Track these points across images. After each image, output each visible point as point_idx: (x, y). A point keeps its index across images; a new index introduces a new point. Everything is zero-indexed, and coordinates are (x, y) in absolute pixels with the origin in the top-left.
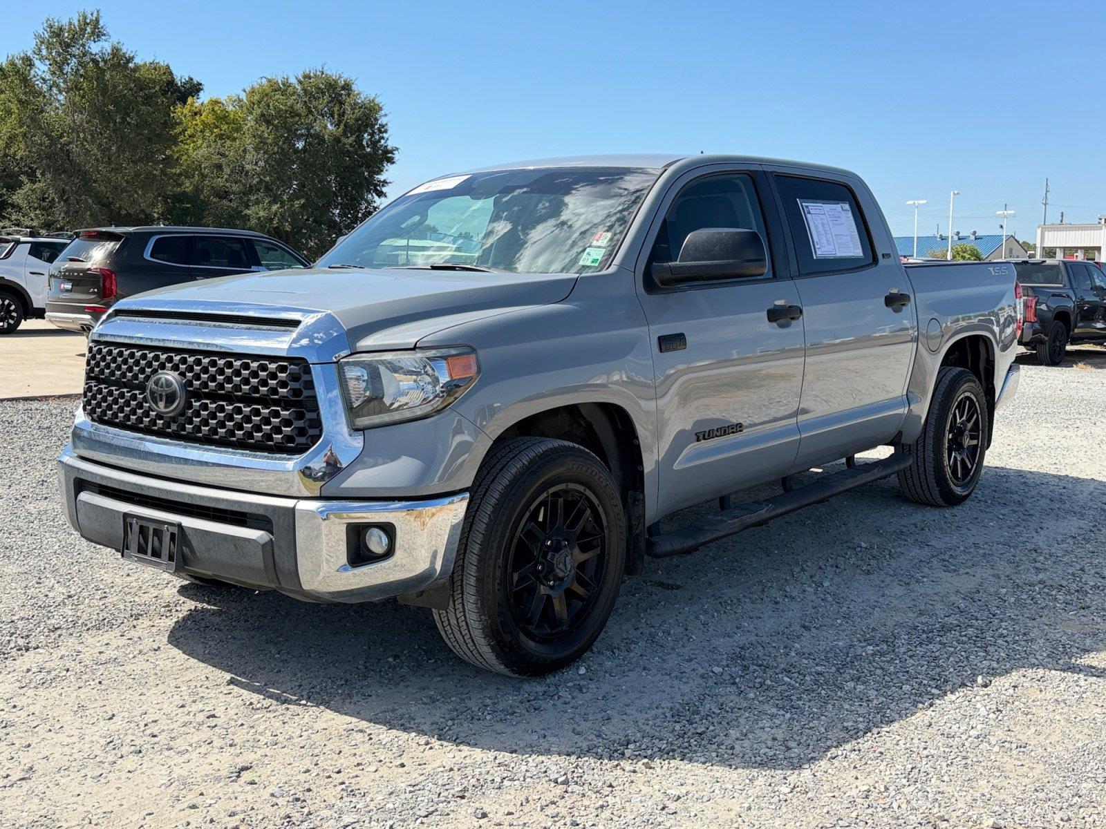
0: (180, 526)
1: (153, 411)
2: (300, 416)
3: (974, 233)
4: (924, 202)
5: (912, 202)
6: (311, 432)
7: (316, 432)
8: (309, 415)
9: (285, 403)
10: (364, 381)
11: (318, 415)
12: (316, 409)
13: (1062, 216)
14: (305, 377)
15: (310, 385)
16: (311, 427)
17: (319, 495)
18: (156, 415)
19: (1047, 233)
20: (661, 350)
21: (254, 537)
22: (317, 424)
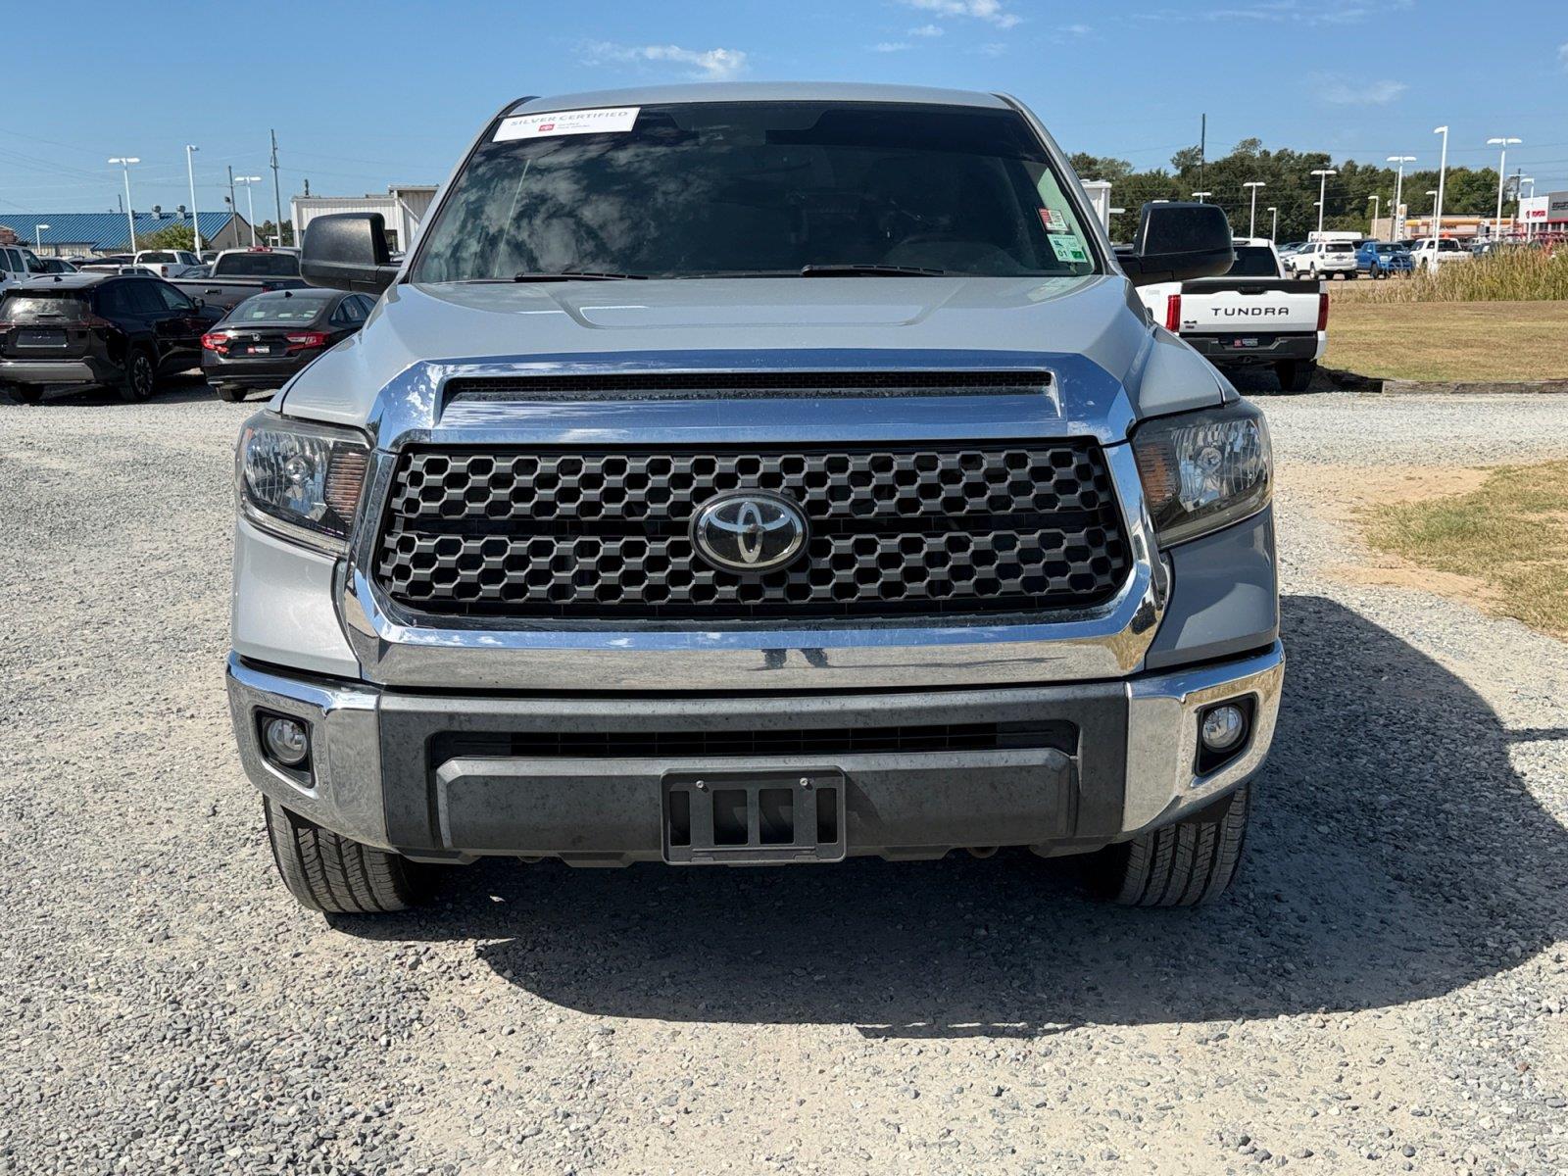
0: (836, 773)
2: (1099, 539)
3: (158, 209)
4: (136, 160)
5: (117, 160)
6: (1118, 562)
7: (1123, 563)
9: (1070, 520)
13: (307, 186)
15: (1107, 482)
16: (1114, 555)
17: (1141, 669)
19: (304, 210)
22: (1125, 547)
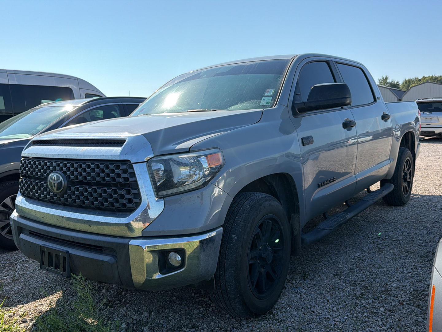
0: (68, 253)
1: (51, 192)
2: (129, 192)
6: (135, 200)
7: (138, 200)
8: (134, 192)
9: (120, 186)
10: (162, 171)
11: (139, 190)
12: (137, 187)
14: (130, 171)
15: (133, 175)
16: (135, 198)
17: (141, 235)
18: (53, 194)
20: (303, 145)
21: (107, 260)
22: (138, 195)
